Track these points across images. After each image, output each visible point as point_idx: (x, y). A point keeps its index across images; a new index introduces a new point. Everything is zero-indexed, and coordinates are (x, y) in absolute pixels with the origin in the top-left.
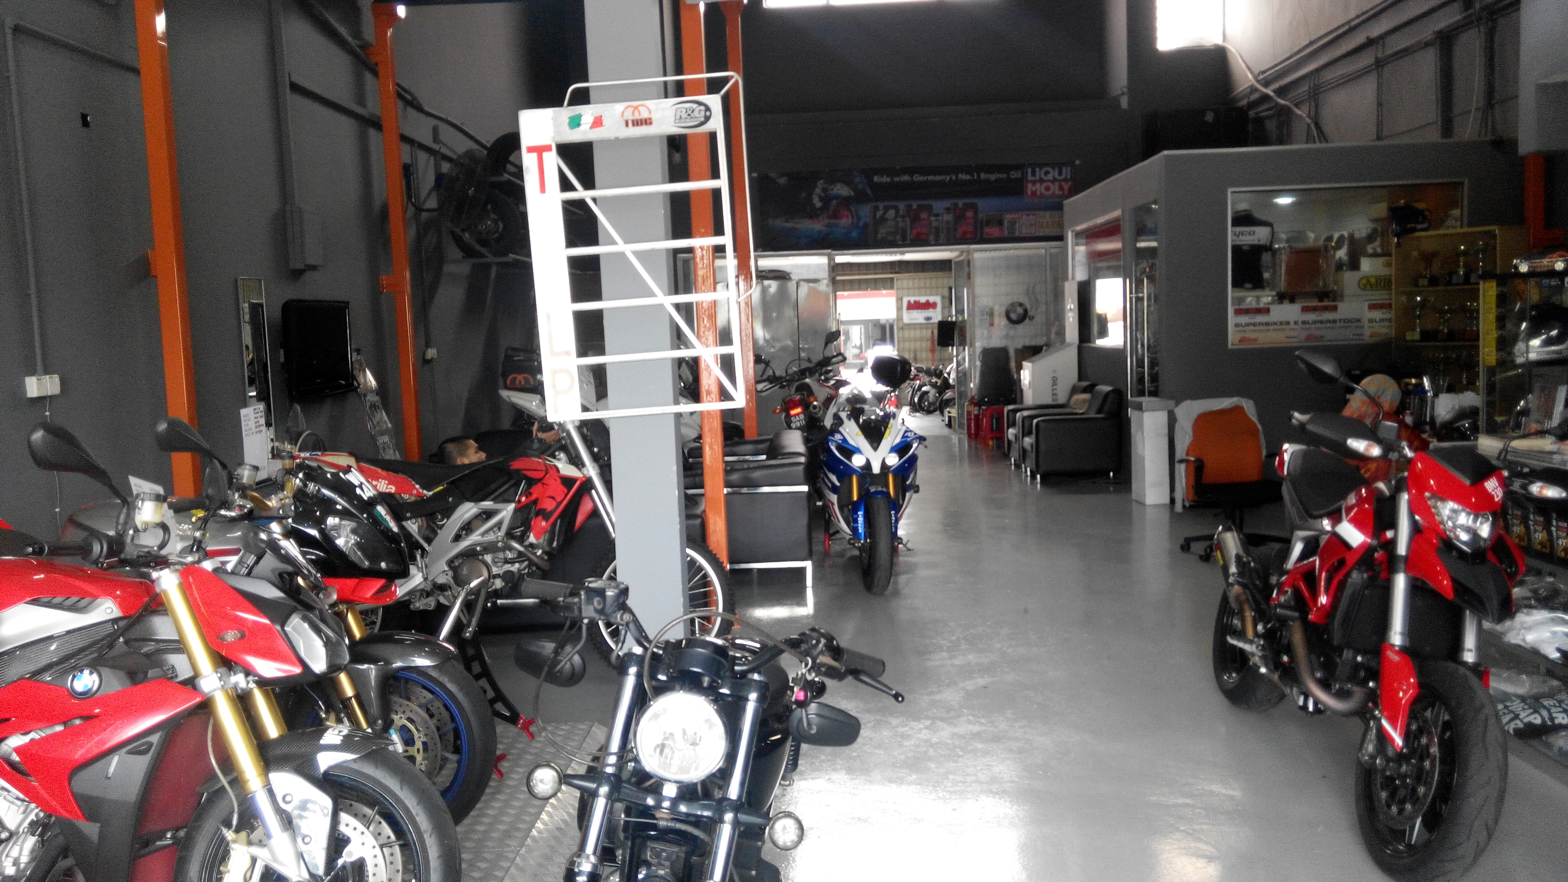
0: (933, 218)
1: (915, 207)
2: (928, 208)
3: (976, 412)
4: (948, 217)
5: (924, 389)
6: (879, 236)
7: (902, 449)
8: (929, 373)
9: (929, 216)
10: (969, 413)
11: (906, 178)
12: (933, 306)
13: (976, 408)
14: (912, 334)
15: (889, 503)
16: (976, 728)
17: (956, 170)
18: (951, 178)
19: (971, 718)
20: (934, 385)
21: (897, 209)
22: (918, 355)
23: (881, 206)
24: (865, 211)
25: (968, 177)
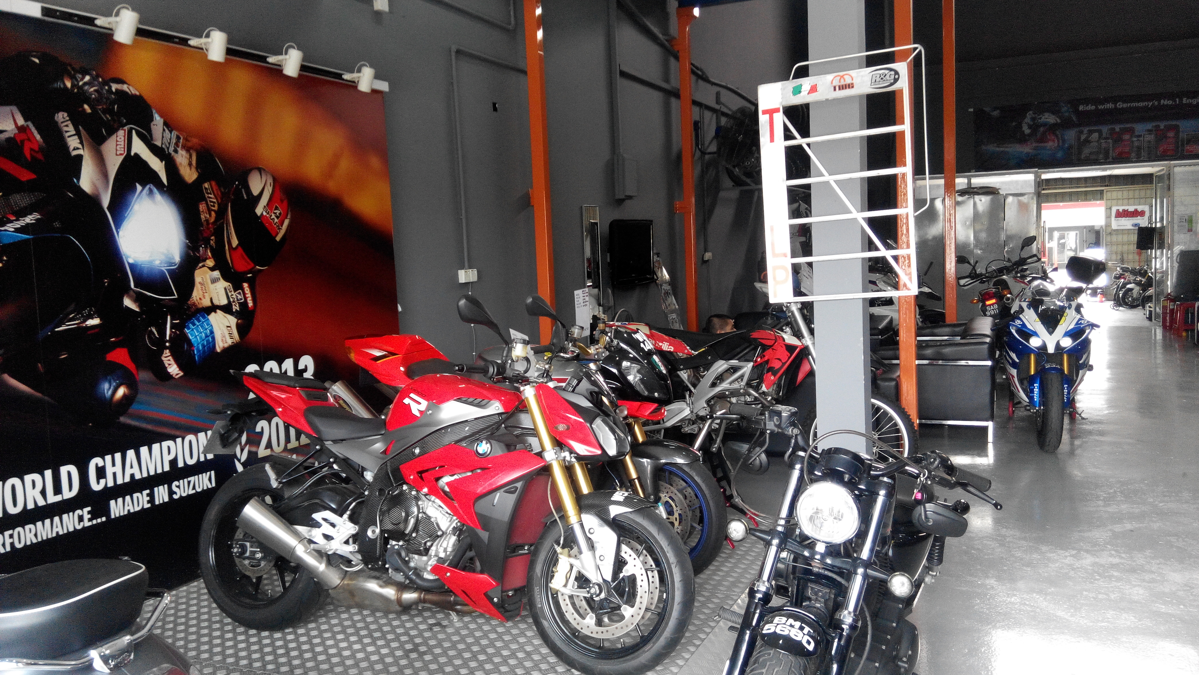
0: (1135, 139)
1: (1117, 130)
2: (1131, 131)
3: (1171, 307)
4: (1151, 137)
5: (1129, 286)
6: (1083, 156)
7: (1076, 333)
8: (1134, 272)
9: (1131, 137)
10: (1165, 308)
11: (1110, 106)
12: (1141, 214)
13: (1172, 303)
14: (1120, 238)
15: (1062, 378)
16: (1116, 560)
17: (1158, 96)
18: (1153, 104)
19: (1113, 552)
20: (1138, 284)
21: (1100, 132)
22: (1125, 257)
23: (1086, 130)
24: (1071, 135)
25: (1170, 102)
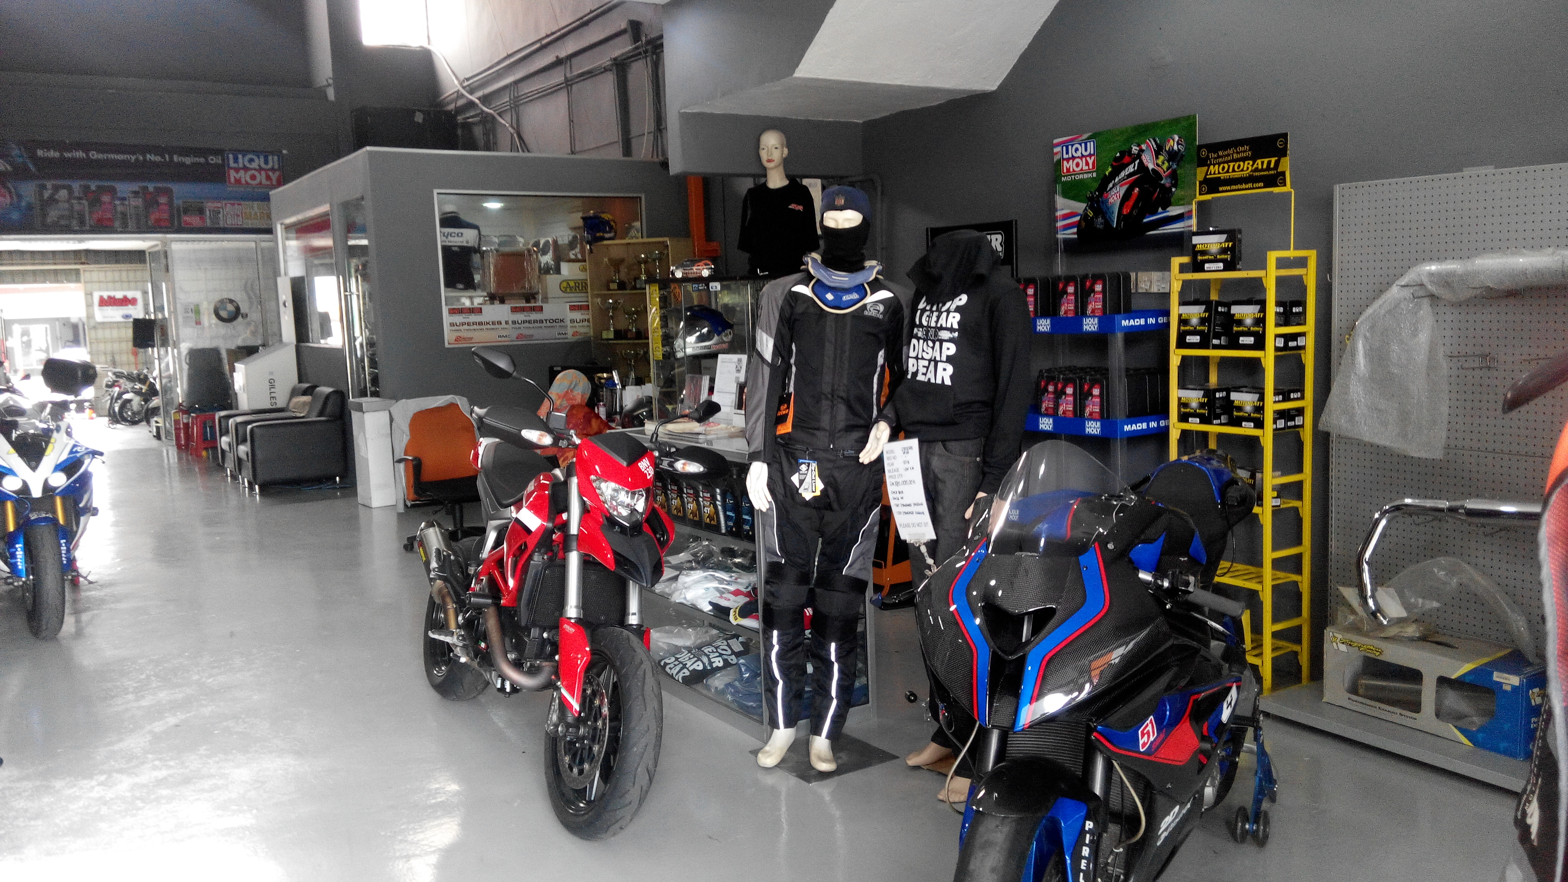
0: (117, 202)
1: (93, 188)
2: (112, 191)
3: (185, 421)
4: (138, 202)
5: (126, 396)
6: (49, 220)
7: (71, 466)
8: (130, 378)
9: (113, 199)
10: (177, 422)
11: (80, 154)
12: (133, 302)
13: (185, 416)
14: (107, 333)
15: (57, 531)
17: (143, 149)
18: (137, 159)
20: (138, 393)
21: (70, 189)
22: (117, 358)
23: (49, 184)
24: (28, 190)
25: (158, 159)
